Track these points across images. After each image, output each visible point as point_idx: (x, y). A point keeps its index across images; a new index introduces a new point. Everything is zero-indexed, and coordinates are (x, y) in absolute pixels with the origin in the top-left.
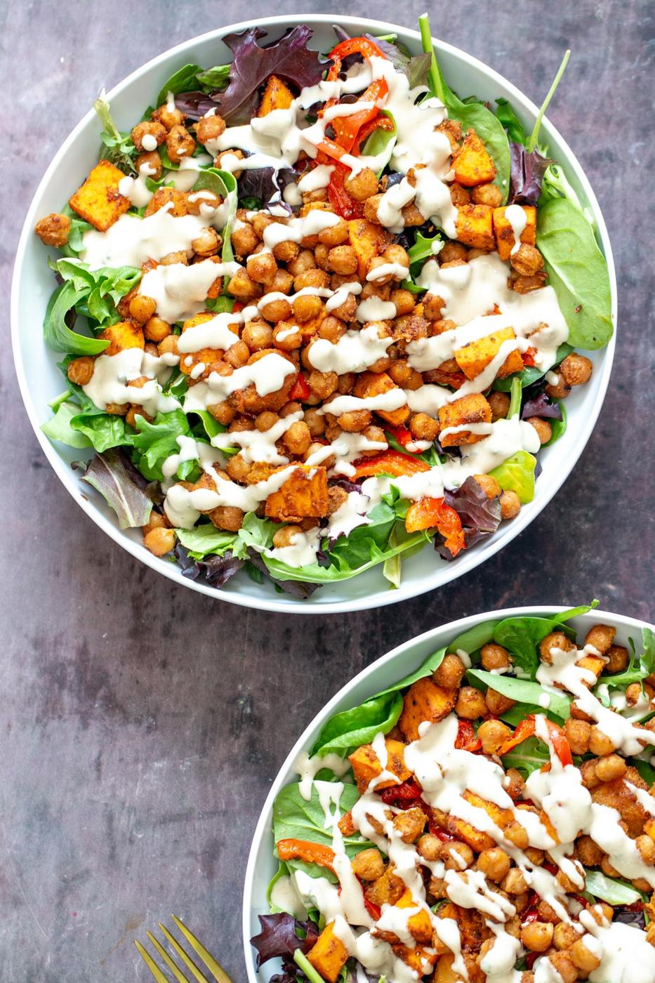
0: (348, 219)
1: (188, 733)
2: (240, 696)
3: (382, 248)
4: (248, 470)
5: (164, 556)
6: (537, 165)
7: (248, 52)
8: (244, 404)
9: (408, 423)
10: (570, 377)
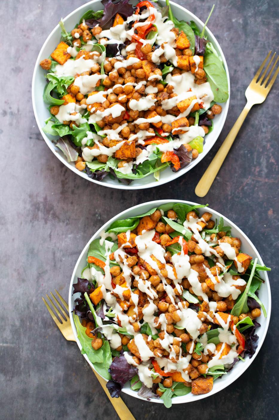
0: (142, 60)
1: (79, 225)
2: (96, 213)
3: (153, 70)
4: (109, 142)
5: (82, 171)
6: (204, 42)
7: (109, 6)
8: (108, 121)
9: (162, 127)
10: (215, 112)
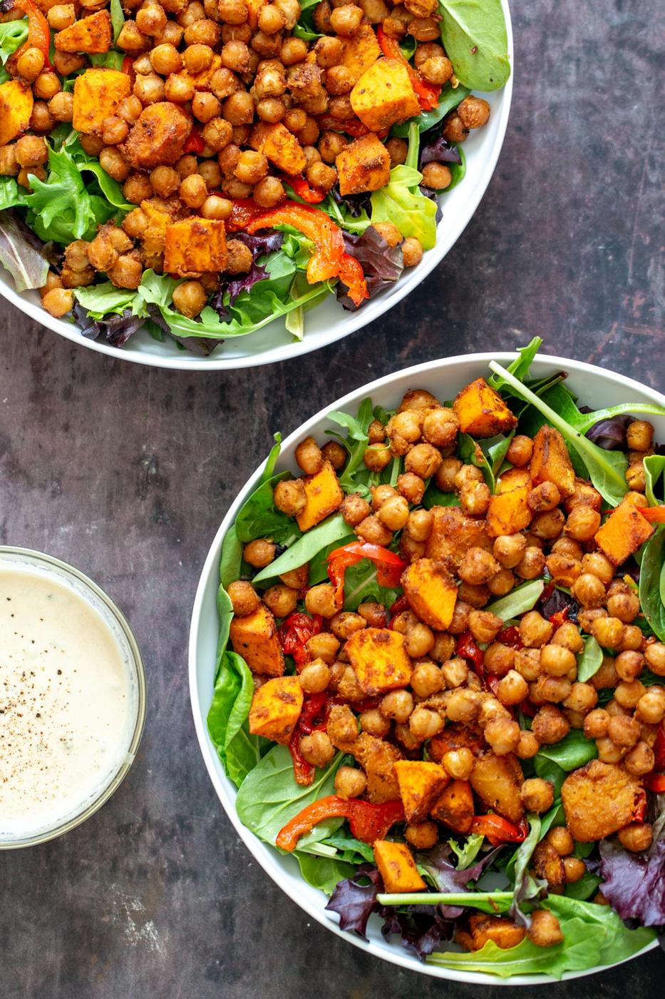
1: (93, 496)
2: (144, 457)
4: (144, 226)
5: (63, 317)
8: (139, 160)
9: (305, 173)
10: (468, 121)
